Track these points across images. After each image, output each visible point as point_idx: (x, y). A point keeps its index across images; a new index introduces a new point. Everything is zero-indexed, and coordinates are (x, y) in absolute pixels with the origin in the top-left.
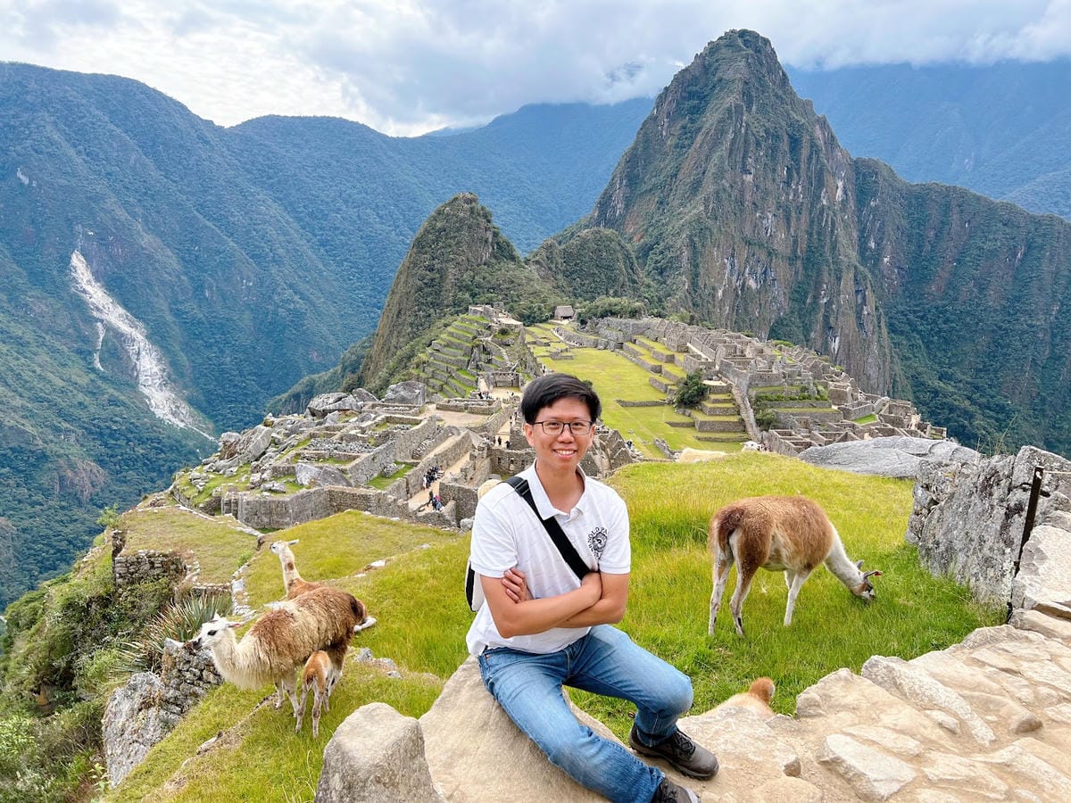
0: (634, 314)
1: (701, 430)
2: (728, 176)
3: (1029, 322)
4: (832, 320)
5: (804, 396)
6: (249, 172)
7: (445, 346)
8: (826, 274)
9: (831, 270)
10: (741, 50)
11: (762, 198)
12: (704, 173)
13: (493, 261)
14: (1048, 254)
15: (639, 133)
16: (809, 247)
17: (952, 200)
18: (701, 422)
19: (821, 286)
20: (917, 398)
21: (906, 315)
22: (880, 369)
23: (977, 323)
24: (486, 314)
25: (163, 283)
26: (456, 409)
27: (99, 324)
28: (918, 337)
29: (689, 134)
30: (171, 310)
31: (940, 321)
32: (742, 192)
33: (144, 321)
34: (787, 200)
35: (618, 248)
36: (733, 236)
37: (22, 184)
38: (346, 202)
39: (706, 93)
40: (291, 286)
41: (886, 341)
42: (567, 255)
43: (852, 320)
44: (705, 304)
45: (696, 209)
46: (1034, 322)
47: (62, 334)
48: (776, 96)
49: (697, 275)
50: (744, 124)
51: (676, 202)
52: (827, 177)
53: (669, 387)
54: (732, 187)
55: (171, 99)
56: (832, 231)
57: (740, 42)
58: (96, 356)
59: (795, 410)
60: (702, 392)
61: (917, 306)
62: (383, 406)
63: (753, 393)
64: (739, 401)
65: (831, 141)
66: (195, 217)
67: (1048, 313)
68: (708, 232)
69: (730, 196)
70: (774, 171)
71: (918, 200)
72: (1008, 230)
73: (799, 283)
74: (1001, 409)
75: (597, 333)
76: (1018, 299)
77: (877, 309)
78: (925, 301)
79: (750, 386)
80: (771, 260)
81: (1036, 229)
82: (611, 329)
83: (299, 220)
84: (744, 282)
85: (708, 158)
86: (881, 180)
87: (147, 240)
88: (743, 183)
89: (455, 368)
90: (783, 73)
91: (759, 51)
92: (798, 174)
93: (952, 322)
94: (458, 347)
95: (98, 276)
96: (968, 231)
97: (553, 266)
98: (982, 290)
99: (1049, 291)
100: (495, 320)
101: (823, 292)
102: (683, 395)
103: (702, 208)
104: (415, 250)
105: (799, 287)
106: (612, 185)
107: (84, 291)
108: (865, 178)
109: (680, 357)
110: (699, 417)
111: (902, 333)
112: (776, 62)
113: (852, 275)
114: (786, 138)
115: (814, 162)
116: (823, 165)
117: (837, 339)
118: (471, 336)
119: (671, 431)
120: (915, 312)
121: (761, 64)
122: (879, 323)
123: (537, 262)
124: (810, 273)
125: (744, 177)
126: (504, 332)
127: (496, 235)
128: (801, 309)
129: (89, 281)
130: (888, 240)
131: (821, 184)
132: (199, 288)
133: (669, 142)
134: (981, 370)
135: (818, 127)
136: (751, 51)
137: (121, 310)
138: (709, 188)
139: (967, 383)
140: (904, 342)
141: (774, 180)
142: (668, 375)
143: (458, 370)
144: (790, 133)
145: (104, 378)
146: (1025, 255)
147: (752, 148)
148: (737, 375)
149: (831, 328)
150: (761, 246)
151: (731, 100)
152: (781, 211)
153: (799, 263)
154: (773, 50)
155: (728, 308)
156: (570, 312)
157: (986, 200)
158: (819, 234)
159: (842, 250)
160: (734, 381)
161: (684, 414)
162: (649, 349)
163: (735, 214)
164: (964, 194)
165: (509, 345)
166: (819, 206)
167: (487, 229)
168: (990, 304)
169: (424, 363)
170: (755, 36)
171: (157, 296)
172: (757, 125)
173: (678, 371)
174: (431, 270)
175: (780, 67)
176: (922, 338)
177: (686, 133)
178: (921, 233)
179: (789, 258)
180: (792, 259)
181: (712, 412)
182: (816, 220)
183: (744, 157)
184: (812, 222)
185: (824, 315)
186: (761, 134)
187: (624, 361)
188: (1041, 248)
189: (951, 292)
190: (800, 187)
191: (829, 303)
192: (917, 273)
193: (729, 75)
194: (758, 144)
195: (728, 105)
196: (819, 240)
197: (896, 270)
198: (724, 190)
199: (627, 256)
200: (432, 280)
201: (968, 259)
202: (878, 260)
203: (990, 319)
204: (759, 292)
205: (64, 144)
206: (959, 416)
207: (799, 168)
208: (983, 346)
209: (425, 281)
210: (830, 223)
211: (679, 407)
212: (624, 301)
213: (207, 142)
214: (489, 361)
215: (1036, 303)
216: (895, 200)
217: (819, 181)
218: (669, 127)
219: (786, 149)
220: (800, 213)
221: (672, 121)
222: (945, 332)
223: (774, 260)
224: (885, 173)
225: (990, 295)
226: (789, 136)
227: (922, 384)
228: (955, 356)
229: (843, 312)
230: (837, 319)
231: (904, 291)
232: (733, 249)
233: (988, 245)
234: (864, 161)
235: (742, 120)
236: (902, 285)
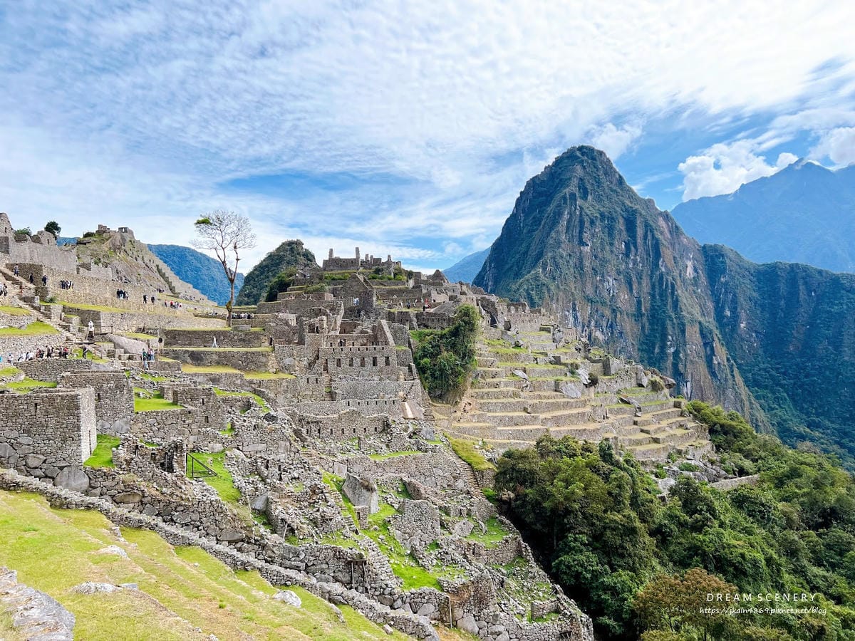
4: (681, 367)
8: (669, 327)
9: (674, 324)
10: (579, 158)
11: (601, 265)
12: (545, 246)
15: (503, 228)
16: (653, 306)
17: (796, 275)
19: (667, 338)
21: (768, 372)
23: (837, 377)
28: (781, 390)
31: (802, 376)
32: (581, 260)
34: (627, 267)
36: (572, 293)
39: (551, 191)
41: (744, 391)
43: (702, 368)
45: (533, 270)
48: (612, 190)
50: (578, 207)
52: (667, 253)
54: (570, 255)
56: (673, 293)
57: (578, 154)
61: (778, 364)
65: (675, 231)
68: (544, 288)
69: (568, 262)
70: (612, 244)
71: (768, 276)
73: (647, 336)
77: (728, 360)
78: (785, 359)
80: (616, 316)
84: (590, 333)
85: (547, 235)
86: (728, 261)
88: (581, 253)
90: (619, 175)
91: (595, 159)
92: (635, 247)
93: (814, 376)
96: (815, 299)
98: (836, 348)
101: (669, 343)
103: (540, 269)
105: (647, 340)
106: (484, 268)
108: (713, 260)
111: (766, 387)
112: (612, 168)
113: (697, 328)
114: (622, 221)
115: (649, 237)
116: (657, 240)
117: (689, 384)
120: (777, 369)
121: (597, 168)
122: (732, 372)
124: (656, 327)
125: (582, 248)
128: (650, 358)
130: (742, 309)
131: (658, 255)
133: (525, 231)
134: (848, 419)
135: (661, 219)
136: (587, 159)
138: (547, 255)
139: (834, 429)
140: (769, 395)
141: (612, 252)
144: (625, 216)
147: (587, 224)
149: (681, 374)
150: (603, 303)
151: (566, 190)
152: (622, 276)
153: (645, 319)
154: (608, 159)
157: (827, 272)
158: (661, 295)
159: (683, 307)
163: (575, 277)
164: (805, 269)
166: (658, 273)
168: (846, 358)
170: (592, 150)
172: (591, 209)
175: (616, 173)
176: (787, 391)
177: (536, 221)
178: (773, 303)
179: (634, 315)
180: (638, 315)
182: (657, 284)
183: (581, 232)
184: (653, 287)
185: (673, 364)
186: (595, 215)
189: (808, 351)
190: (638, 258)
191: (676, 354)
192: (774, 339)
193: (567, 175)
194: (592, 223)
195: (563, 194)
196: (663, 300)
197: (754, 334)
198: (562, 257)
201: (819, 321)
202: (735, 326)
203: (848, 372)
204: (607, 343)
207: (636, 243)
208: (846, 396)
210: (670, 285)
216: (744, 276)
217: (656, 253)
218: (525, 220)
219: (623, 228)
220: (641, 278)
221: (527, 216)
222: (807, 385)
223: (619, 316)
224: (731, 255)
225: (845, 351)
226: (625, 218)
227: (788, 430)
228: (821, 406)
229: (691, 361)
230: (686, 366)
231: (764, 352)
232: (574, 304)
233: (835, 309)
234: (711, 246)
235: (576, 205)
236: (762, 346)
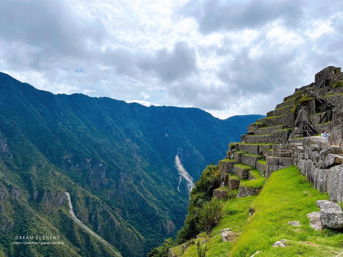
6: (228, 132)
27: (180, 177)
33: (193, 177)
37: (166, 137)
47: (170, 179)
55: (207, 113)
58: (178, 187)
66: (210, 145)
87: (196, 152)
95: (182, 162)
107: (178, 167)
129: (179, 164)
137: (187, 173)
145: (179, 194)
171: (197, 169)
205: (178, 126)
213: (216, 124)
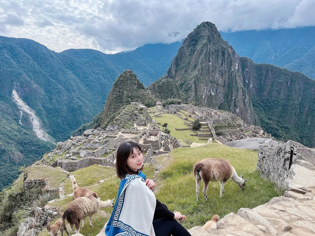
0: (179, 103)
1: (200, 137)
2: (204, 63)
3: (293, 102)
4: (236, 103)
5: (229, 126)
6: (65, 65)
7: (124, 114)
8: (234, 90)
9: (235, 89)
10: (207, 27)
11: (215, 69)
12: (198, 62)
13: (138, 89)
14: (297, 83)
15: (178, 51)
16: (229, 83)
17: (269, 68)
18: (200, 134)
19: (233, 94)
20: (262, 125)
21: (258, 101)
22: (251, 117)
23: (278, 103)
24: (136, 105)
25: (40, 98)
26: (127, 133)
27: (21, 111)
28: (261, 107)
29: (193, 51)
30: (42, 106)
31: (268, 103)
32: (209, 67)
33: (35, 110)
34: (222, 69)
35: (174, 84)
36: (207, 80)
38: (94, 73)
39: (197, 40)
40: (78, 98)
41: (252, 109)
42: (159, 87)
43: (242, 103)
44: (199, 100)
45: (196, 73)
46: (294, 103)
47: (9, 114)
48: (218, 40)
49: (197, 92)
50: (209, 48)
51: (190, 71)
52: (233, 63)
53: (190, 124)
54: (206, 66)
55: (42, 45)
56: (235, 78)
57: (206, 25)
58: (20, 121)
59: (227, 130)
60: (200, 126)
61: (261, 99)
62: (106, 133)
63: (214, 125)
64: (210, 128)
65: (234, 52)
66: (49, 79)
67: (298, 99)
68: (199, 79)
69: (205, 69)
70: (218, 61)
71: (259, 68)
72: (285, 76)
74: (286, 128)
75: (168, 109)
76: (289, 96)
77: (249, 100)
78: (263, 97)
79: (213, 123)
81: (293, 76)
82: (173, 108)
83: (80, 79)
84: (210, 93)
85: (198, 58)
86: (248, 63)
87: (35, 86)
88: (209, 65)
89: (127, 121)
91: (212, 28)
92: (225, 62)
93: (271, 103)
94: (128, 114)
95: (20, 97)
96: (274, 77)
97: (155, 90)
98: (279, 94)
99: (298, 93)
100: (138, 106)
101: (233, 96)
102: (194, 126)
103: (197, 72)
104: (114, 86)
105: (226, 94)
106: (171, 66)
107: (16, 101)
108: (244, 62)
109: (193, 115)
110: (199, 133)
111: (257, 107)
112: (217, 30)
113: (241, 91)
115: (229, 58)
116: (232, 59)
117: (238, 109)
118: (131, 111)
119: (191, 137)
120: (260, 100)
121: (213, 31)
122: (250, 104)
123: (150, 89)
124: (229, 90)
125: (209, 63)
126: (141, 110)
127: (138, 82)
128: (227, 101)
129: (18, 98)
130: (251, 80)
131: (231, 65)
132: (51, 99)
133: (187, 54)
134: (279, 117)
135: (230, 48)
136: (210, 28)
137: (28, 107)
138: (199, 67)
139: (276, 120)
140: (258, 109)
141: (218, 64)
142: (189, 121)
143: (128, 121)
145: (23, 127)
146: (291, 83)
147: (211, 55)
148: (209, 120)
149: (236, 106)
150: (215, 83)
151: (205, 41)
152: (220, 73)
153: (226, 87)
154: (216, 27)
155: (206, 101)
156: (160, 103)
157: (278, 68)
158: (231, 79)
159: (238, 83)
160: (208, 122)
161: (194, 132)
162: (184, 113)
163: (207, 74)
164: (272, 66)
165: (142, 113)
166: (231, 71)
167: (135, 80)
168: (282, 97)
169: (118, 119)
170: (211, 23)
171: (38, 102)
172: (212, 48)
173: (192, 120)
174: (119, 92)
175: (218, 32)
176: (263, 108)
178: (261, 78)
180: (224, 86)
181: (203, 131)
183: (209, 58)
184: (229, 75)
185: (234, 102)
186: (214, 51)
187: (176, 117)
188: (295, 81)
189: (270, 95)
190: (225, 66)
191: (235, 99)
192: (260, 90)
193: (204, 34)
194: (213, 54)
195: (204, 43)
196: (232, 80)
197: (254, 89)
198: (204, 67)
199: (176, 87)
200: (120, 95)
201: (274, 85)
202: (249, 86)
203: (282, 102)
204: (215, 96)
205: (10, 58)
206: (274, 130)
207: (225, 60)
208: (280, 110)
209: (118, 95)
210: (234, 76)
211: (193, 130)
212: (176, 100)
213: (53, 57)
214: (137, 118)
215: (295, 97)
216: (253, 69)
217: (231, 64)
219: (221, 55)
220: (226, 73)
221: (188, 48)
222: (269, 106)
223: (219, 87)
224: (250, 61)
225: (281, 95)
226: (222, 51)
227: (263, 121)
228: (272, 113)
229: (239, 101)
230: (238, 103)
231: (257, 95)
232: (207, 84)
233: (280, 81)
234: (243, 58)
235: (208, 47)
236: (256, 93)
